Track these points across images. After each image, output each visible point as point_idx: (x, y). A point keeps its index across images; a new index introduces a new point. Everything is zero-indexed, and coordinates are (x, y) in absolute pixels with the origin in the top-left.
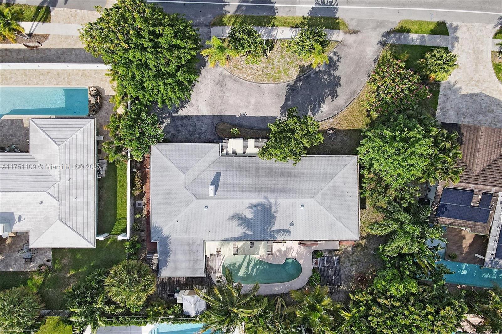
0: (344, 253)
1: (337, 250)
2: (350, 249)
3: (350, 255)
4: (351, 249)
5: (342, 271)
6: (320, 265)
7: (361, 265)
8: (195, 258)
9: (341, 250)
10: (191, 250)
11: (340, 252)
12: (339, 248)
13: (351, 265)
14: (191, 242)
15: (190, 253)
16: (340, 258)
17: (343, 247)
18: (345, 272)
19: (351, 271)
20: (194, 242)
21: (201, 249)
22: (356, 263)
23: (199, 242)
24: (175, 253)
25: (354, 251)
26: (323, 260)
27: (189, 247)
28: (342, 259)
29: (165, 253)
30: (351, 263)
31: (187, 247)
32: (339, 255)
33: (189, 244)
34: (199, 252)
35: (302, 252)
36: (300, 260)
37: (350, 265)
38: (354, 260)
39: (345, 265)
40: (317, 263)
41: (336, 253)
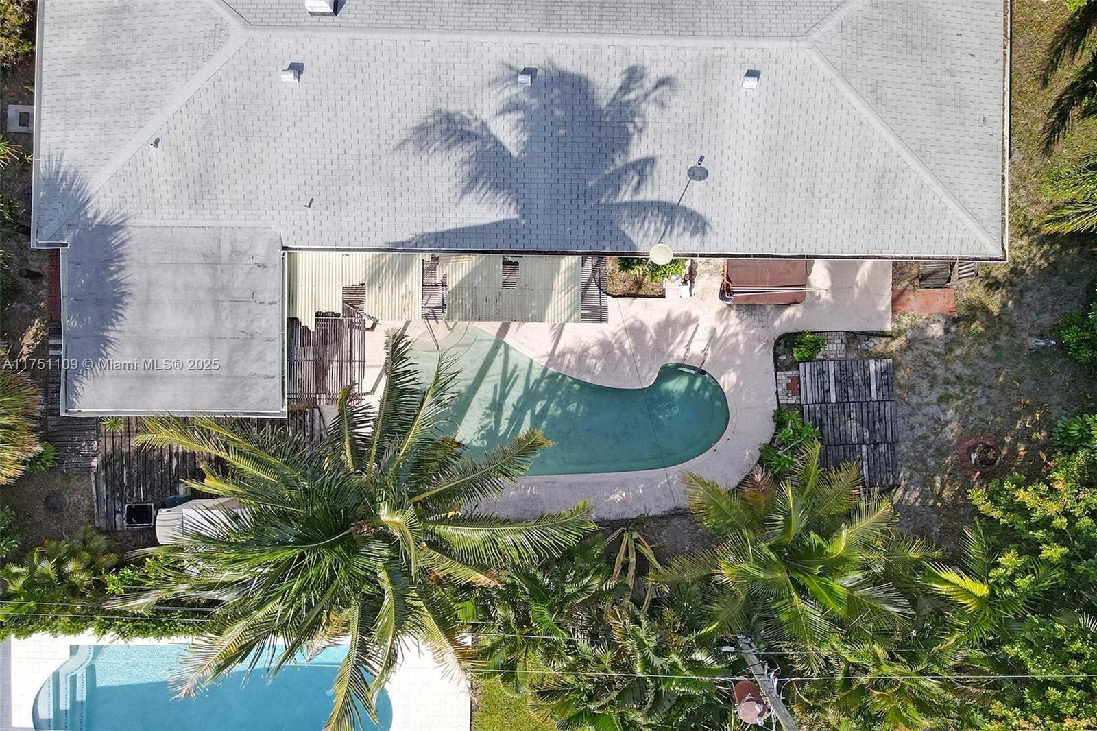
0: (910, 344)
1: (883, 335)
2: (936, 330)
3: (938, 355)
4: (941, 333)
5: (900, 421)
6: (809, 397)
7: (984, 401)
8: (242, 325)
9: (900, 333)
10: (224, 289)
11: (895, 345)
12: (889, 327)
13: (940, 399)
14: (226, 248)
15: (216, 304)
16: (896, 366)
17: (906, 320)
18: (912, 428)
19: (938, 424)
20: (236, 253)
21: (272, 286)
22: (963, 390)
23: (261, 251)
24: (147, 303)
25: (953, 341)
26: (822, 373)
27: (214, 276)
28: (902, 375)
29: (99, 302)
30: (939, 390)
31: (202, 277)
32: (890, 355)
33: (212, 261)
34: (260, 297)
35: (733, 340)
36: (722, 373)
37: (933, 397)
38: (952, 378)
39: (914, 400)
40: (794, 386)
41: (878, 345)
